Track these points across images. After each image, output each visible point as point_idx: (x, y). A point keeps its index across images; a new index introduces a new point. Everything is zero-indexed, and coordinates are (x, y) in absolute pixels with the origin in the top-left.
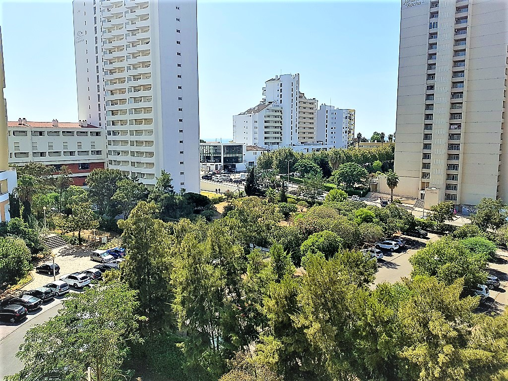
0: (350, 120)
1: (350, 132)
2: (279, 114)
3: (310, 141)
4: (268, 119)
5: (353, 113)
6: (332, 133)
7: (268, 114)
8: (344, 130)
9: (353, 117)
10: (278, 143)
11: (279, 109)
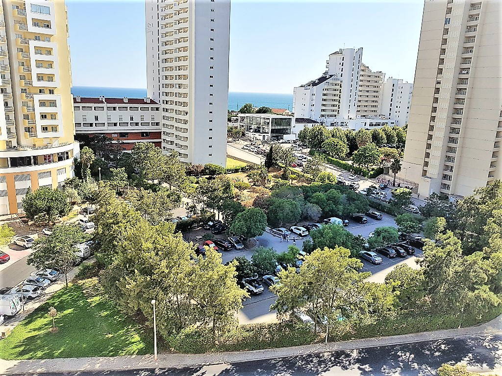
4: (325, 92)
7: (327, 87)
11: (339, 82)
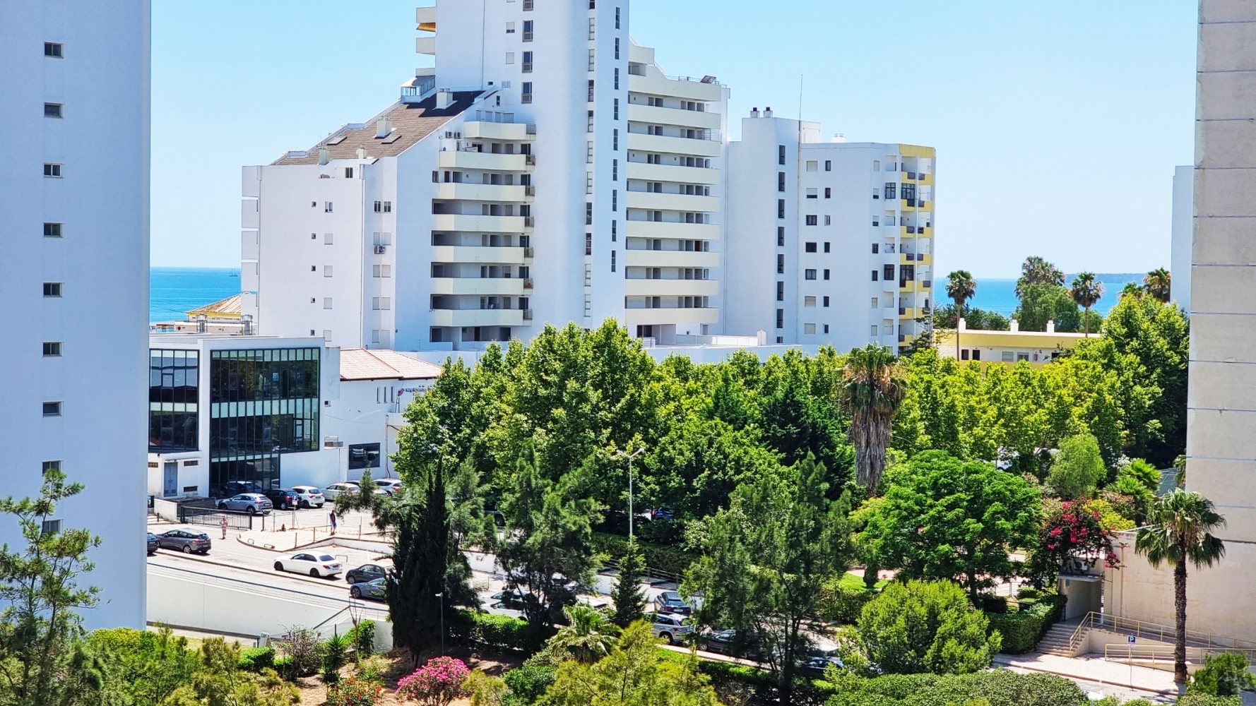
0: (911, 203)
1: (908, 272)
2: (514, 162)
3: (685, 320)
4: (448, 191)
5: (922, 167)
6: (811, 274)
7: (451, 159)
8: (878, 263)
9: (922, 192)
10: (505, 333)
11: (514, 132)
